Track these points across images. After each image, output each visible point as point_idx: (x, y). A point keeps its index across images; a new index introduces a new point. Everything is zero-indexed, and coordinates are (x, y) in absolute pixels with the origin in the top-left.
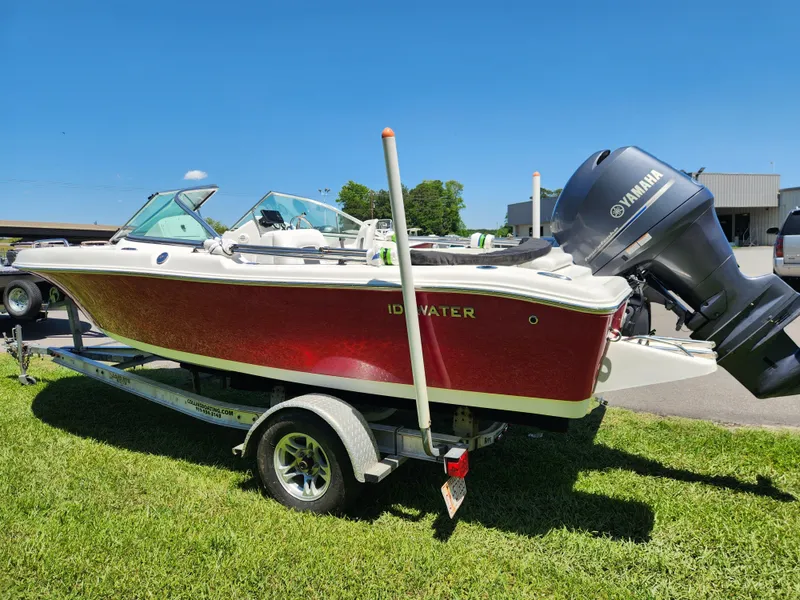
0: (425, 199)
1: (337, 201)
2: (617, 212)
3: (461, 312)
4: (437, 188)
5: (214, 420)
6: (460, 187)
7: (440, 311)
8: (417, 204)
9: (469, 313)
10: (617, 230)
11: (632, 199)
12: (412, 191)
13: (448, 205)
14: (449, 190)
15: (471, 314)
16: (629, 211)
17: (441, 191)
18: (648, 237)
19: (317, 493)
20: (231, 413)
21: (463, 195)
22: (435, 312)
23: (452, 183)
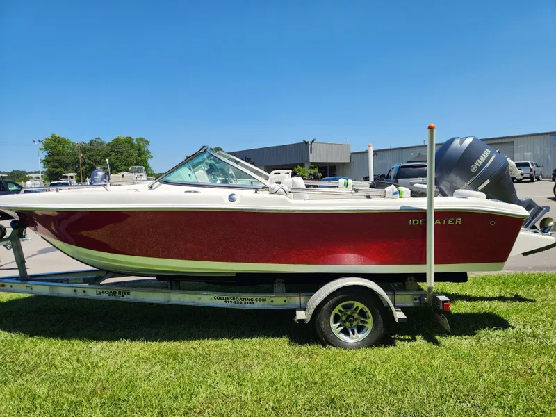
0: (120, 150)
1: (41, 149)
2: (474, 169)
3: (454, 221)
4: (129, 142)
5: (248, 306)
6: (148, 143)
7: (442, 222)
8: (113, 154)
9: (459, 221)
10: (474, 178)
11: (480, 163)
12: (108, 144)
13: (139, 155)
14: (139, 144)
15: (460, 223)
16: (480, 168)
17: (132, 145)
18: (488, 181)
19: (361, 336)
20: (264, 300)
21: (150, 148)
22: (439, 223)
23: (141, 139)
